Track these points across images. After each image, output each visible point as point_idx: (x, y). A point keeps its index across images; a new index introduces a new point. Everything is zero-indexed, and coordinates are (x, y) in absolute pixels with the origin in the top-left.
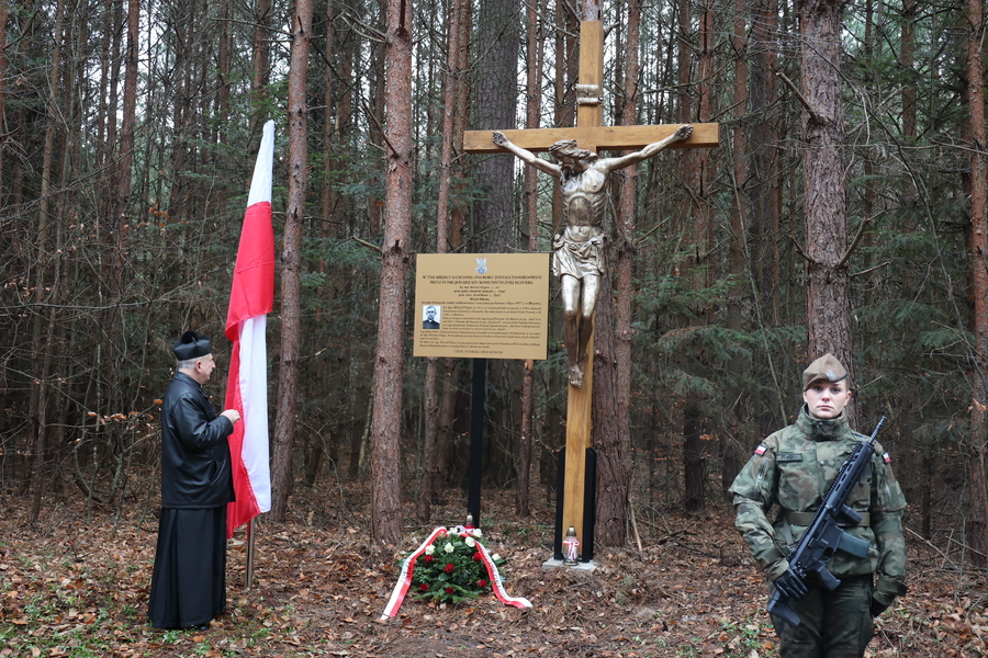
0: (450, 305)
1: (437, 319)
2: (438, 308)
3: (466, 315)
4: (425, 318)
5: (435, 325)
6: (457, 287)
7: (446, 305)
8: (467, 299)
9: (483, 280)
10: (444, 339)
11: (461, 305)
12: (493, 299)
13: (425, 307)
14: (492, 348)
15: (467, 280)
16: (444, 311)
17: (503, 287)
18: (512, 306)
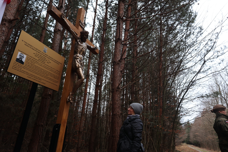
0: (31, 58)
1: (24, 60)
2: (25, 56)
3: (36, 64)
4: (18, 57)
5: (22, 62)
6: (35, 52)
7: (29, 57)
8: (38, 59)
9: (44, 55)
10: (24, 70)
11: (35, 60)
12: (46, 63)
13: (19, 53)
14: (42, 81)
15: (39, 52)
16: (27, 59)
17: (50, 61)
18: (52, 69)
